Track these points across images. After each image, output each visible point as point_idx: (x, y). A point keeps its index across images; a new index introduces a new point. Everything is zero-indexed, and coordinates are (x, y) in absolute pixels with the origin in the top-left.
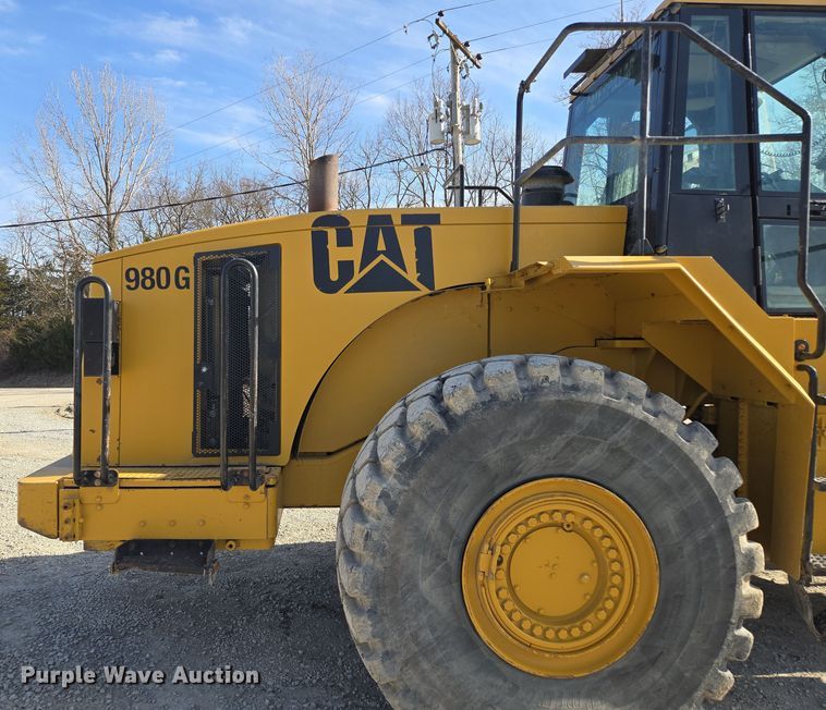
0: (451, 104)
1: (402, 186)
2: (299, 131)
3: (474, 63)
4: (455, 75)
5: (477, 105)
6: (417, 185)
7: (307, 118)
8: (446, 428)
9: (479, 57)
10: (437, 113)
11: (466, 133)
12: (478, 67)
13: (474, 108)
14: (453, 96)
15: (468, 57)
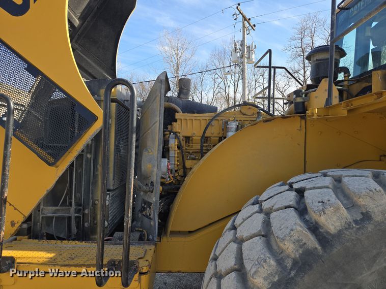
0: (242, 45)
1: (216, 85)
2: (174, 60)
3: (252, 28)
4: (244, 32)
5: (254, 46)
6: (222, 85)
7: (177, 55)
8: (319, 248)
9: (254, 26)
10: (236, 49)
11: (249, 58)
12: (254, 30)
13: (252, 47)
14: (243, 41)
15: (250, 25)
